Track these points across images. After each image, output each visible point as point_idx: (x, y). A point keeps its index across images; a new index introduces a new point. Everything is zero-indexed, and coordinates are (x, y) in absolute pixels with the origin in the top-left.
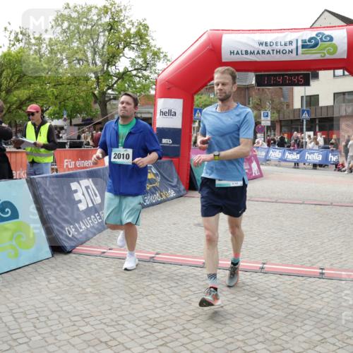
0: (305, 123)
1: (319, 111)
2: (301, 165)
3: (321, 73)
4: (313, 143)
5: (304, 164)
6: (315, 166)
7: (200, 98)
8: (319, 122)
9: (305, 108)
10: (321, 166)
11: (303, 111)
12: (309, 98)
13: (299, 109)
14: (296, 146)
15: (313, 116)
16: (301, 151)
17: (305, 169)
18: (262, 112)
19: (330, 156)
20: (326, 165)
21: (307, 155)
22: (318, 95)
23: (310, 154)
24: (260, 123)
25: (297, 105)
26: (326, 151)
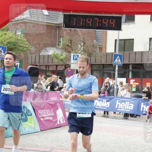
0: (117, 68)
1: (133, 56)
2: (111, 113)
3: (137, 17)
4: (125, 90)
5: (115, 113)
6: (126, 116)
7: (5, 34)
8: (133, 68)
9: (117, 53)
10: (132, 115)
11: (116, 56)
12: (123, 42)
13: (112, 53)
14: (106, 92)
15: (126, 62)
16: (111, 99)
17: (116, 118)
18: (72, 55)
19: (142, 105)
20: (137, 115)
21: (117, 103)
22: (133, 39)
23: (121, 102)
24: (69, 66)
25: (110, 48)
26: (138, 100)
